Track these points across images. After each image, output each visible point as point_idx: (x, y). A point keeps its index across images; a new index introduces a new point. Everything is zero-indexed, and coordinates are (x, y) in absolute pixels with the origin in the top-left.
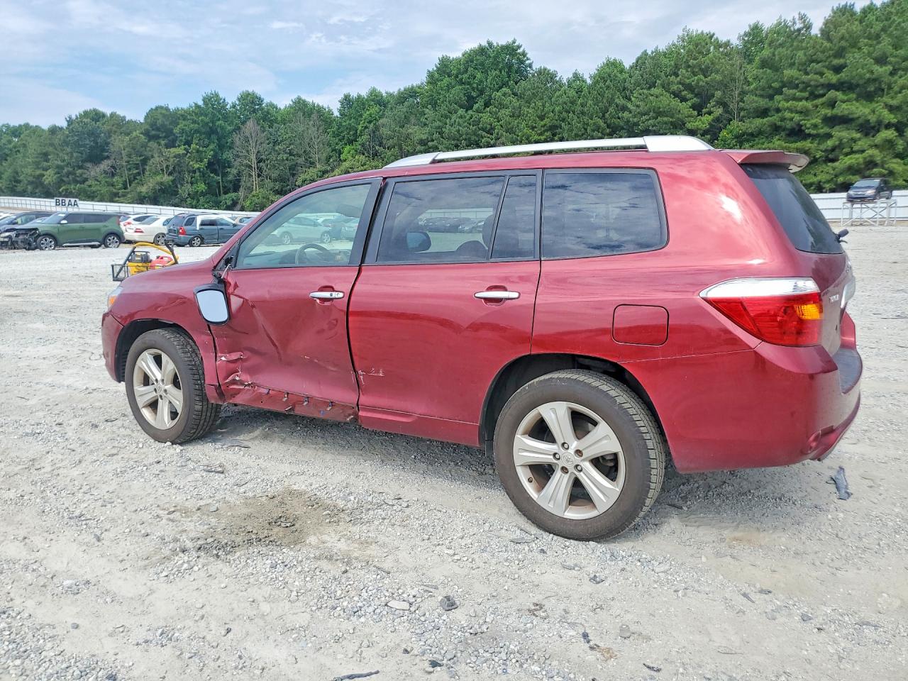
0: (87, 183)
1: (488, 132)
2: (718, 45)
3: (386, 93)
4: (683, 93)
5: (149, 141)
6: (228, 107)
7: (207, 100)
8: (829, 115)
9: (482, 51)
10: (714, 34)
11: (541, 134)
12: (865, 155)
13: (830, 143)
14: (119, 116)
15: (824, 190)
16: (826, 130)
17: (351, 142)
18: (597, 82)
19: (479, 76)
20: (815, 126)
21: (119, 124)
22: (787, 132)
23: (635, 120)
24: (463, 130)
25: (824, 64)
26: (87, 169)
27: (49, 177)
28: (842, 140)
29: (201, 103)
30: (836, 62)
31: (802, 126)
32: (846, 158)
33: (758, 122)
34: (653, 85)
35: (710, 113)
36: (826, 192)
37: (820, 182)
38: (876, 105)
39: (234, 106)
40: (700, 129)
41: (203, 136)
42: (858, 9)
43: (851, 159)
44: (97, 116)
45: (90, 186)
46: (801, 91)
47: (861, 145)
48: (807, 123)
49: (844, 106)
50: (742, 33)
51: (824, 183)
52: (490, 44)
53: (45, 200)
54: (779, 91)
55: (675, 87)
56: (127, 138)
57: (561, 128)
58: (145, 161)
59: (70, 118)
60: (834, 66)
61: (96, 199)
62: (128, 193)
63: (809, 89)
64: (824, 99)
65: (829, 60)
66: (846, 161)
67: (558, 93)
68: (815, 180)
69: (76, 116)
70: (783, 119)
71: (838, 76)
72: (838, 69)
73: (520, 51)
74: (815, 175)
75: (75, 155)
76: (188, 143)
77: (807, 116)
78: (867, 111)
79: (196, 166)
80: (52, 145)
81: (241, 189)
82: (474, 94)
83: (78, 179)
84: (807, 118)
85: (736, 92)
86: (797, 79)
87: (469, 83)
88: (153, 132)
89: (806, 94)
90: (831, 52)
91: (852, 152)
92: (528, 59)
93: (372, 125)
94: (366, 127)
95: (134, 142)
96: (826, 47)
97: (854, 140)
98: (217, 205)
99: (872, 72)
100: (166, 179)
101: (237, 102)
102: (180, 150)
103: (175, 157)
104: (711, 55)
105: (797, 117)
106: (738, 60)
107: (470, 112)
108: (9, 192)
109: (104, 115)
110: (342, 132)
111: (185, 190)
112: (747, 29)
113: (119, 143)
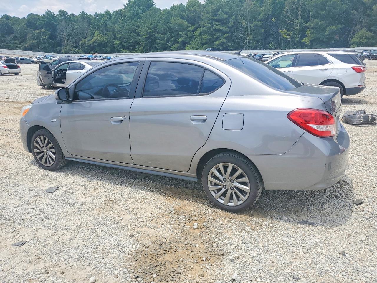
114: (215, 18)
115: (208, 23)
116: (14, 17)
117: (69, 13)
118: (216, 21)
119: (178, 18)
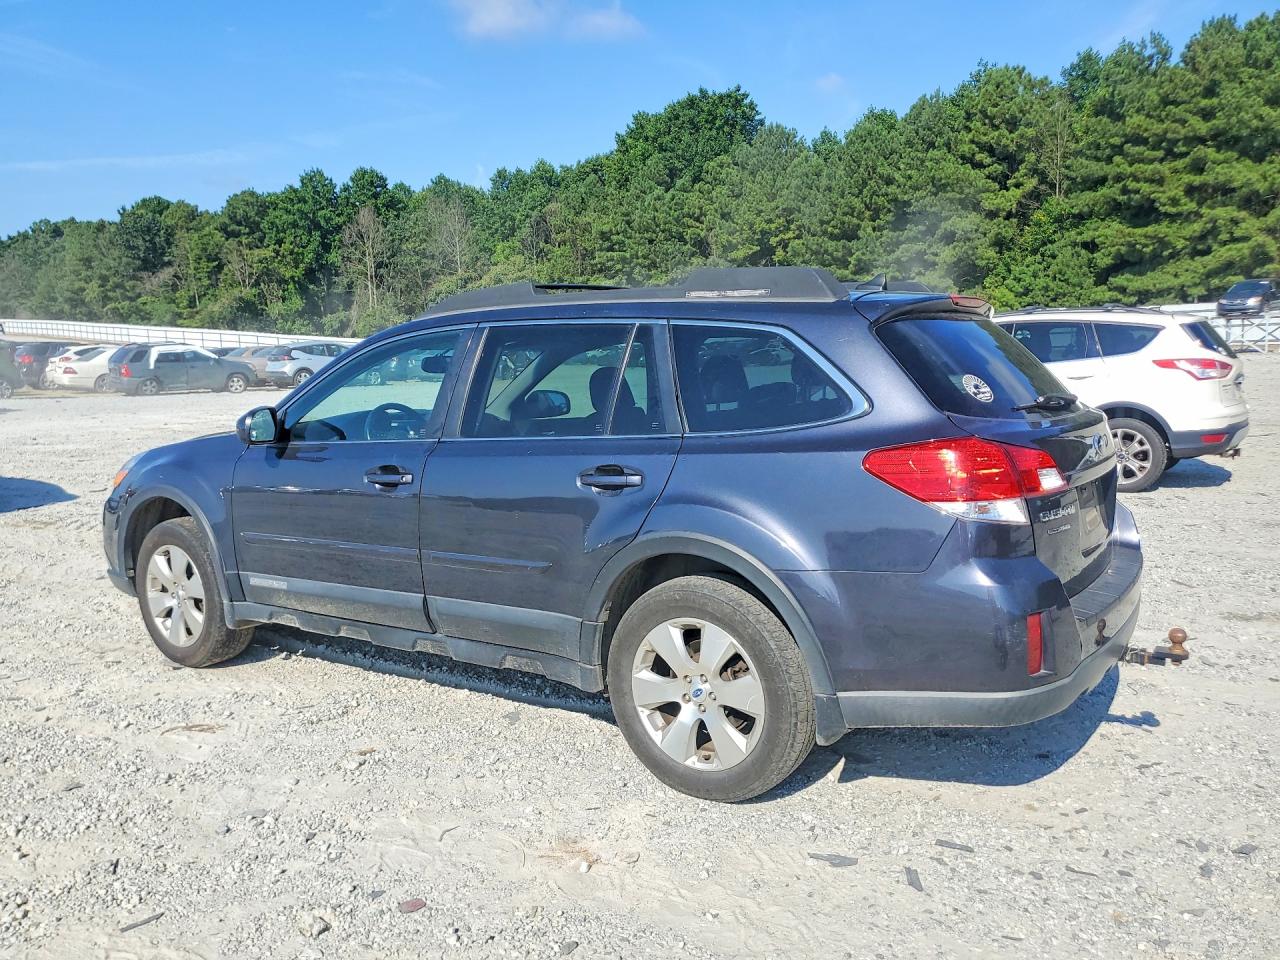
0: (140, 300)
1: (697, 220)
2: (1031, 85)
4: (978, 157)
5: (227, 239)
6: (337, 190)
7: (306, 180)
8: (1196, 183)
9: (691, 102)
10: (1024, 69)
12: (1251, 243)
13: (1197, 227)
14: (188, 206)
15: (1190, 299)
16: (1192, 206)
17: (505, 238)
18: (852, 142)
19: (686, 138)
21: (192, 214)
22: (1134, 211)
23: (906, 198)
24: (661, 216)
25: (1188, 106)
26: (140, 279)
27: (92, 293)
28: (1216, 221)
29: (297, 185)
30: (1204, 103)
31: (1154, 201)
32: (1223, 249)
33: (1088, 197)
34: (932, 145)
35: (1018, 186)
36: (1193, 302)
37: (1183, 286)
38: (1268, 168)
39: (346, 189)
40: (1004, 210)
41: (300, 232)
42: (1241, 24)
43: (1230, 249)
44: (160, 206)
45: (145, 303)
46: (1153, 149)
47: (1247, 229)
48: (1162, 196)
49: (1218, 169)
50: (1068, 66)
51: (1189, 287)
52: (703, 93)
53: (88, 324)
54: (1118, 150)
55: (965, 148)
56: (196, 236)
57: (799, 212)
58: (220, 268)
59: (124, 209)
60: (1203, 109)
61: (152, 322)
62: (197, 313)
63: (1164, 144)
64: (1187, 160)
65: (1194, 100)
66: (1222, 254)
67: (796, 161)
68: (1176, 282)
69: (132, 206)
70: (1125, 191)
71: (1209, 124)
72: (1207, 115)
73: (747, 101)
74: (1176, 276)
75: (124, 259)
76: (280, 242)
77: (1162, 186)
78: (1254, 176)
79: (290, 274)
80: (96, 246)
81: (354, 306)
82: (679, 165)
83: (129, 294)
84: (1161, 189)
85: (1059, 154)
86: (1146, 130)
87: (672, 150)
88: (234, 227)
89: (1160, 154)
90: (1199, 89)
91: (1234, 240)
92: (758, 113)
93: (535, 214)
94: (527, 216)
95: (205, 240)
96: (1189, 80)
97: (1235, 222)
98: (319, 330)
99: (1261, 119)
100: (248, 292)
101: (351, 184)
102: (268, 253)
103: (261, 262)
104: (1017, 100)
105: (1145, 188)
106: (1060, 105)
107: (672, 191)
108: (43, 314)
109: (168, 205)
110: (494, 223)
111: (275, 309)
112: (1075, 60)
113: (187, 244)
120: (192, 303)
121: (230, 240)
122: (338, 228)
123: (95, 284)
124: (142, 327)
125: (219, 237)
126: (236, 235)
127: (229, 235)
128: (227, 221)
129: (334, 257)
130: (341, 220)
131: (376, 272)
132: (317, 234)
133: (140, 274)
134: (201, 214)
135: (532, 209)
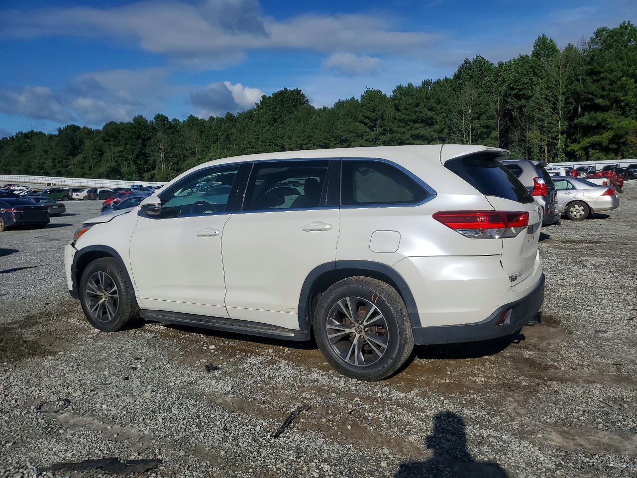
0: (69, 167)
2: (381, 96)
3: (238, 113)
4: (364, 121)
5: (105, 142)
6: (148, 123)
7: (135, 120)
9: (281, 93)
10: (380, 91)
11: (304, 140)
14: (88, 128)
17: (214, 143)
19: (279, 107)
20: (408, 139)
21: (89, 133)
26: (69, 159)
27: (48, 164)
29: (132, 122)
39: (152, 122)
41: (134, 140)
44: (74, 129)
45: (71, 169)
50: (393, 90)
52: (286, 89)
55: (360, 118)
56: (92, 142)
58: (102, 155)
59: (60, 129)
61: (74, 176)
62: (93, 172)
69: (64, 128)
73: (301, 93)
75: (63, 151)
76: (126, 144)
79: (129, 157)
80: (50, 146)
81: (156, 169)
82: (276, 117)
83: (64, 165)
87: (275, 111)
88: (108, 138)
92: (305, 97)
95: (96, 144)
98: (142, 179)
100: (113, 164)
101: (154, 120)
102: (121, 148)
103: (118, 152)
107: (272, 128)
109: (78, 128)
111: (124, 170)
112: (396, 88)
113: (88, 143)
114: (414, 118)
115: (399, 127)
116: (85, 128)
117: (170, 119)
118: (415, 122)
119: (349, 120)
120: (90, 169)
121: (106, 143)
122: (149, 138)
123: (50, 161)
124: (70, 178)
125: (101, 142)
126: (109, 141)
127: (105, 141)
128: (105, 136)
129: (148, 150)
130: (150, 135)
131: (165, 155)
132: (140, 141)
133: (68, 157)
134: (93, 132)
135: (225, 131)
